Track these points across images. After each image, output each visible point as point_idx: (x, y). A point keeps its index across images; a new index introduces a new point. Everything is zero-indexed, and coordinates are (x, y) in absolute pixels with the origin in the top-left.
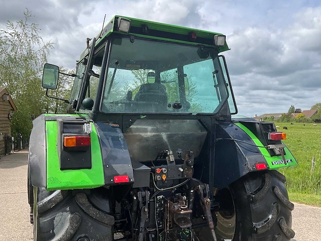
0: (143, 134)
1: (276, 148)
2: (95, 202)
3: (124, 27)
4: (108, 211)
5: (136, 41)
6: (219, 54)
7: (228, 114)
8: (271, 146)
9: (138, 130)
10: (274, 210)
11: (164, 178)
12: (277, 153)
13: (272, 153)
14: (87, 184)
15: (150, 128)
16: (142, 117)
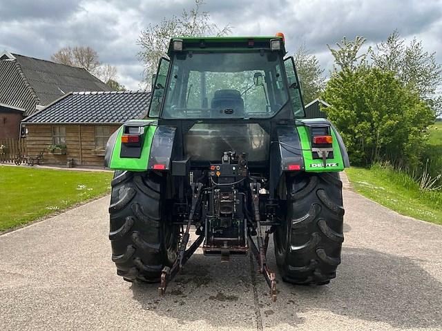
0: (203, 136)
1: (320, 151)
2: (148, 183)
3: (178, 46)
4: (159, 190)
5: (194, 56)
6: (284, 58)
7: (291, 118)
8: (314, 150)
9: (199, 133)
10: (313, 210)
11: (218, 174)
12: (320, 156)
13: (315, 156)
14: (134, 168)
15: (210, 131)
16: (199, 122)
